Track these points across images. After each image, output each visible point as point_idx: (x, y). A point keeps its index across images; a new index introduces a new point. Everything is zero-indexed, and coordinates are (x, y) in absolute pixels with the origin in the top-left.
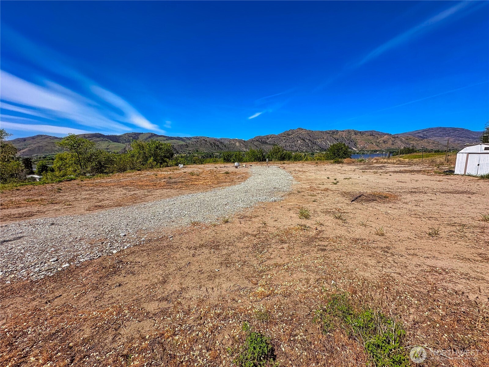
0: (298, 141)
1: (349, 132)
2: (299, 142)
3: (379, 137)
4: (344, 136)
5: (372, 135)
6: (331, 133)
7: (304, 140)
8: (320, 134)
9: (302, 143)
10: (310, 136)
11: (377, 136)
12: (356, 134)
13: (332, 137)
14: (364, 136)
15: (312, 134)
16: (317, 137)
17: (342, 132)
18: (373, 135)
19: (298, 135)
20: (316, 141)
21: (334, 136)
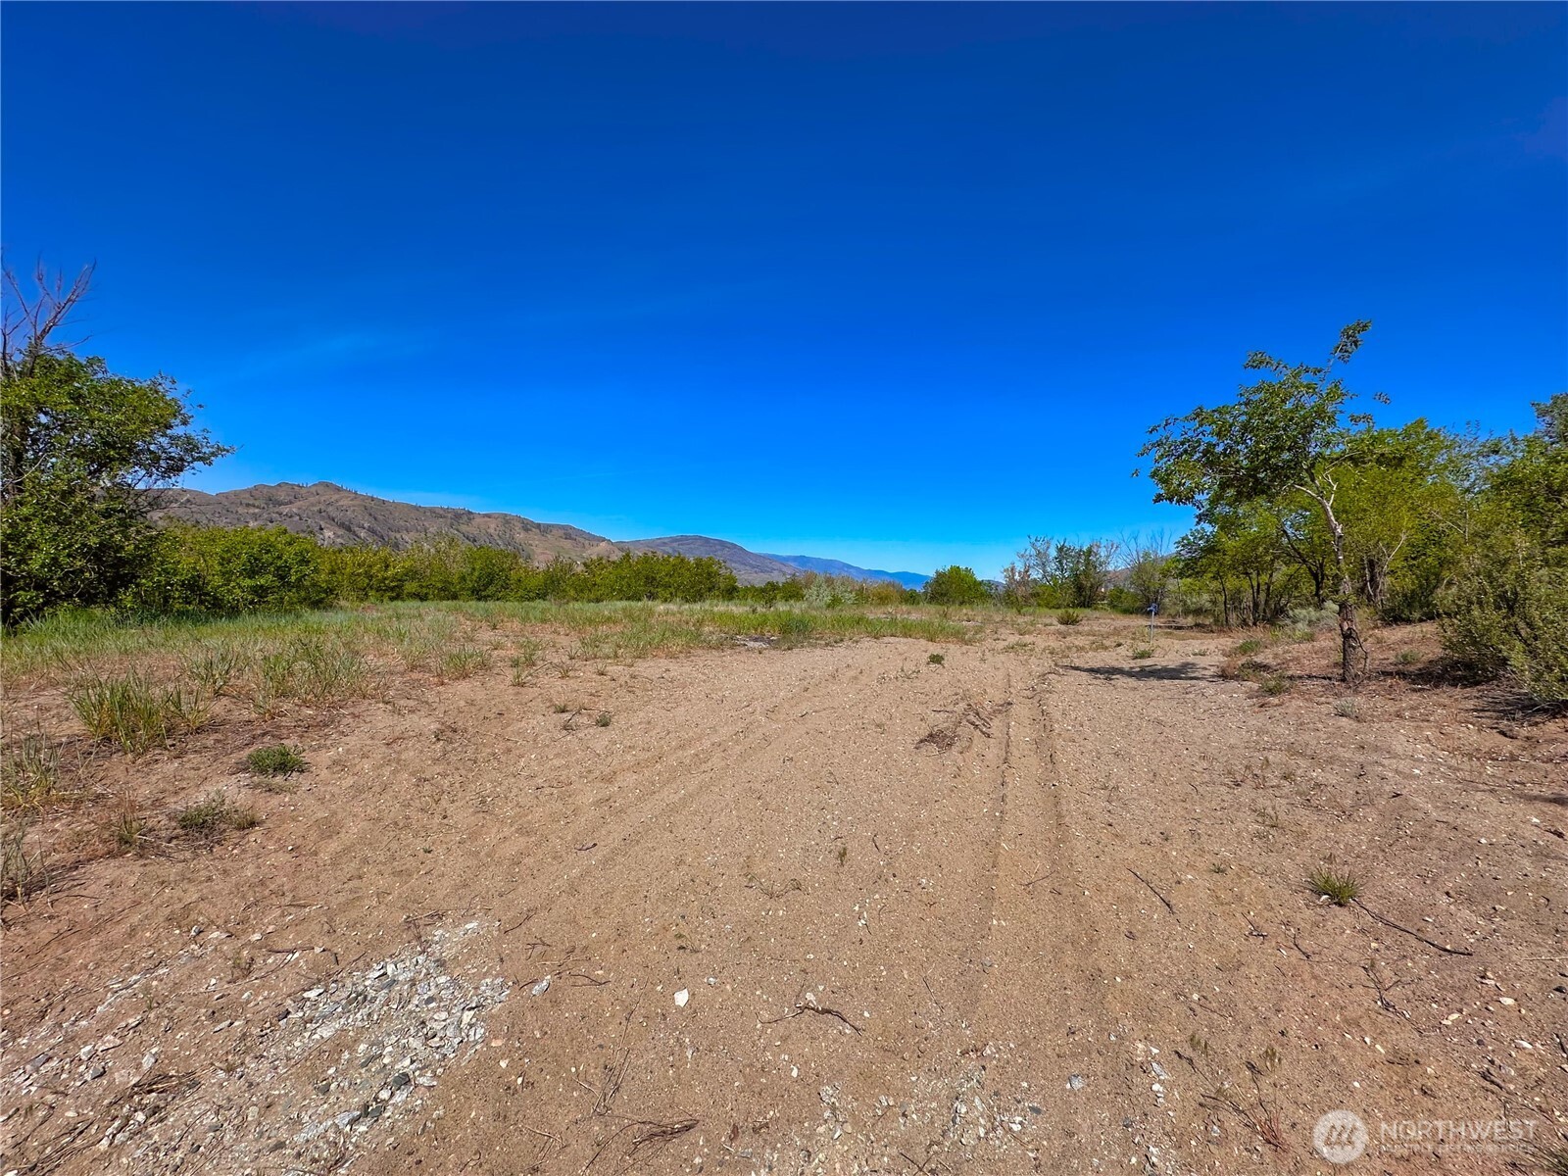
0: (322, 529)
1: (506, 520)
2: (328, 534)
3: (587, 545)
4: (492, 531)
5: (568, 537)
6: (449, 515)
7: (349, 529)
8: (412, 515)
9: (339, 540)
10: (375, 519)
11: (582, 540)
12: (527, 530)
13: (458, 530)
14: (549, 536)
15: (382, 511)
16: (402, 523)
17: (487, 519)
18: (571, 538)
19: (323, 508)
20: (398, 536)
21: (464, 528)
